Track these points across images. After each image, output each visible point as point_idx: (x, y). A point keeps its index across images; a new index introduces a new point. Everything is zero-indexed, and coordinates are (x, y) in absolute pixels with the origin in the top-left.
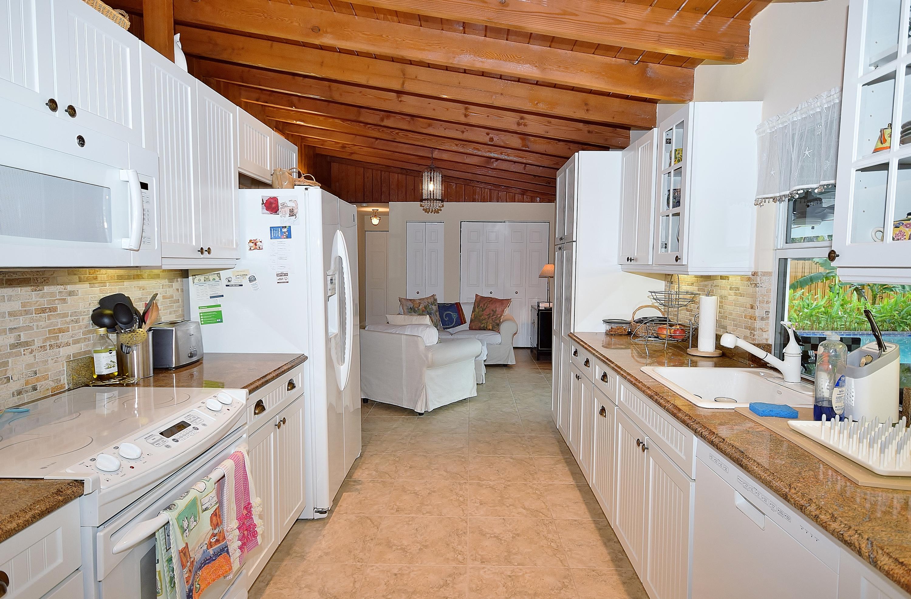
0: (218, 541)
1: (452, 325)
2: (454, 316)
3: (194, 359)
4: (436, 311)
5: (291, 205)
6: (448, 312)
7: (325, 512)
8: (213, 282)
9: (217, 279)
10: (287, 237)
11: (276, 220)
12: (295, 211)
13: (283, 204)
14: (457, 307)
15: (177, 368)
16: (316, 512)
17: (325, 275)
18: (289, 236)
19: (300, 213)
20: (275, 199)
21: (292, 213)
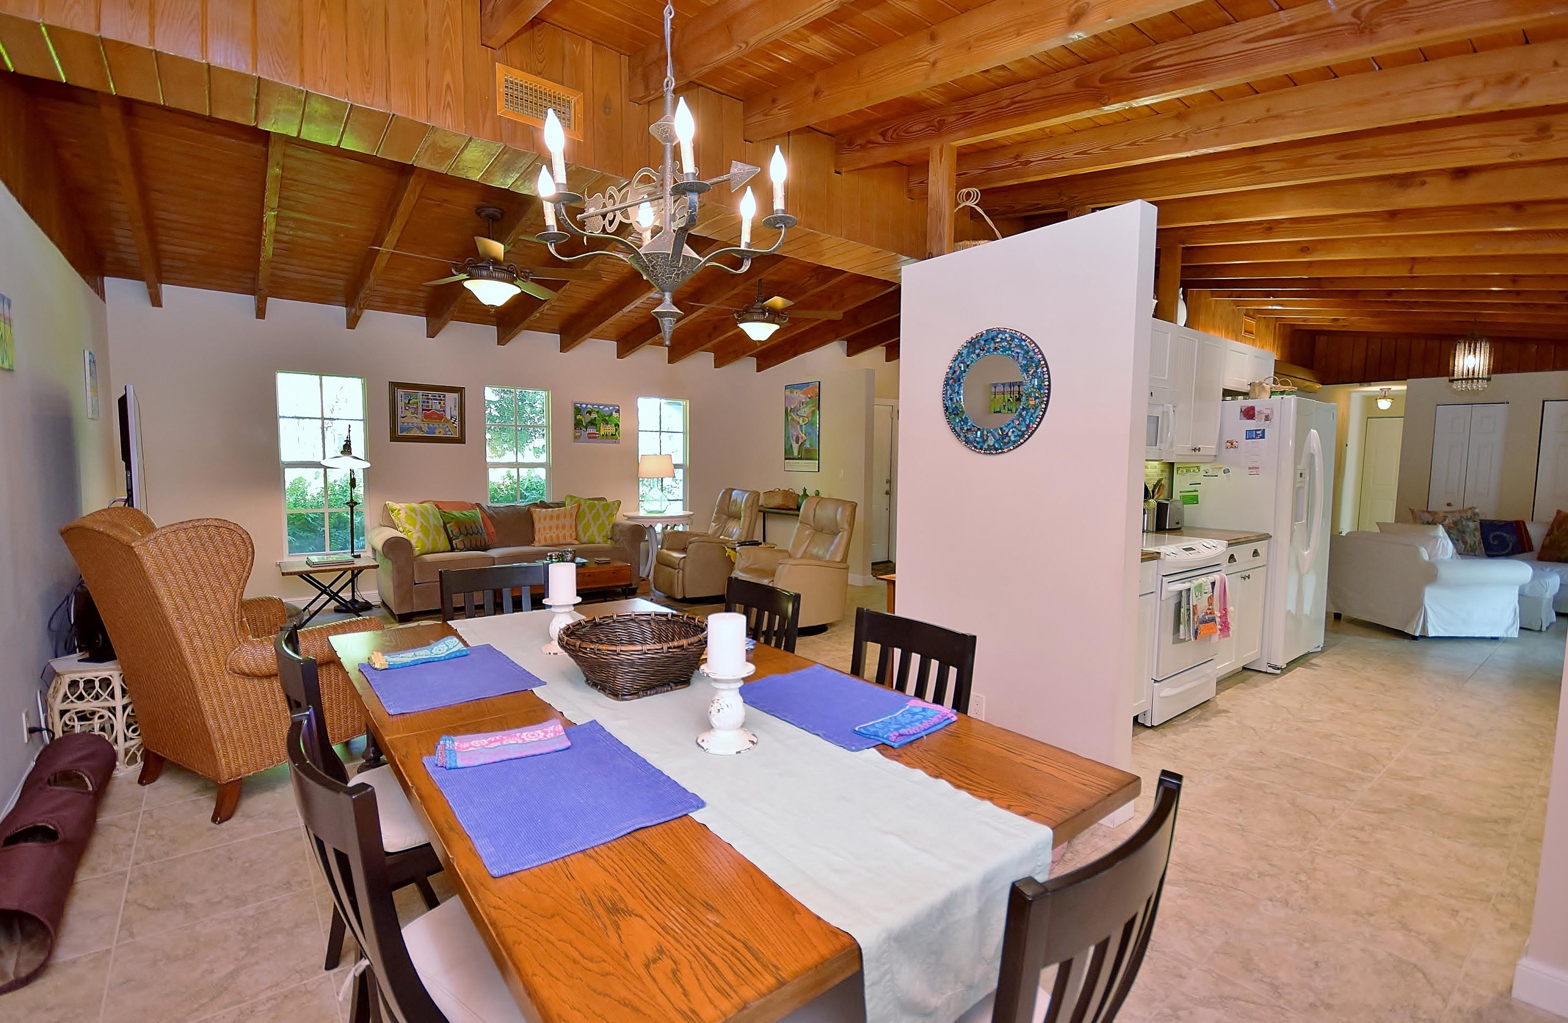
0: (1210, 613)
1: (1504, 552)
2: (1511, 539)
3: (1179, 526)
4: (1476, 529)
5: (1267, 412)
6: (1498, 533)
7: (1278, 669)
8: (1194, 473)
9: (1197, 470)
10: (1261, 438)
11: (1251, 425)
12: (1270, 416)
13: (1260, 412)
14: (1518, 528)
15: (1169, 529)
16: (1269, 666)
17: (1295, 470)
18: (1263, 437)
19: (1275, 417)
20: (1253, 408)
21: (1267, 418)
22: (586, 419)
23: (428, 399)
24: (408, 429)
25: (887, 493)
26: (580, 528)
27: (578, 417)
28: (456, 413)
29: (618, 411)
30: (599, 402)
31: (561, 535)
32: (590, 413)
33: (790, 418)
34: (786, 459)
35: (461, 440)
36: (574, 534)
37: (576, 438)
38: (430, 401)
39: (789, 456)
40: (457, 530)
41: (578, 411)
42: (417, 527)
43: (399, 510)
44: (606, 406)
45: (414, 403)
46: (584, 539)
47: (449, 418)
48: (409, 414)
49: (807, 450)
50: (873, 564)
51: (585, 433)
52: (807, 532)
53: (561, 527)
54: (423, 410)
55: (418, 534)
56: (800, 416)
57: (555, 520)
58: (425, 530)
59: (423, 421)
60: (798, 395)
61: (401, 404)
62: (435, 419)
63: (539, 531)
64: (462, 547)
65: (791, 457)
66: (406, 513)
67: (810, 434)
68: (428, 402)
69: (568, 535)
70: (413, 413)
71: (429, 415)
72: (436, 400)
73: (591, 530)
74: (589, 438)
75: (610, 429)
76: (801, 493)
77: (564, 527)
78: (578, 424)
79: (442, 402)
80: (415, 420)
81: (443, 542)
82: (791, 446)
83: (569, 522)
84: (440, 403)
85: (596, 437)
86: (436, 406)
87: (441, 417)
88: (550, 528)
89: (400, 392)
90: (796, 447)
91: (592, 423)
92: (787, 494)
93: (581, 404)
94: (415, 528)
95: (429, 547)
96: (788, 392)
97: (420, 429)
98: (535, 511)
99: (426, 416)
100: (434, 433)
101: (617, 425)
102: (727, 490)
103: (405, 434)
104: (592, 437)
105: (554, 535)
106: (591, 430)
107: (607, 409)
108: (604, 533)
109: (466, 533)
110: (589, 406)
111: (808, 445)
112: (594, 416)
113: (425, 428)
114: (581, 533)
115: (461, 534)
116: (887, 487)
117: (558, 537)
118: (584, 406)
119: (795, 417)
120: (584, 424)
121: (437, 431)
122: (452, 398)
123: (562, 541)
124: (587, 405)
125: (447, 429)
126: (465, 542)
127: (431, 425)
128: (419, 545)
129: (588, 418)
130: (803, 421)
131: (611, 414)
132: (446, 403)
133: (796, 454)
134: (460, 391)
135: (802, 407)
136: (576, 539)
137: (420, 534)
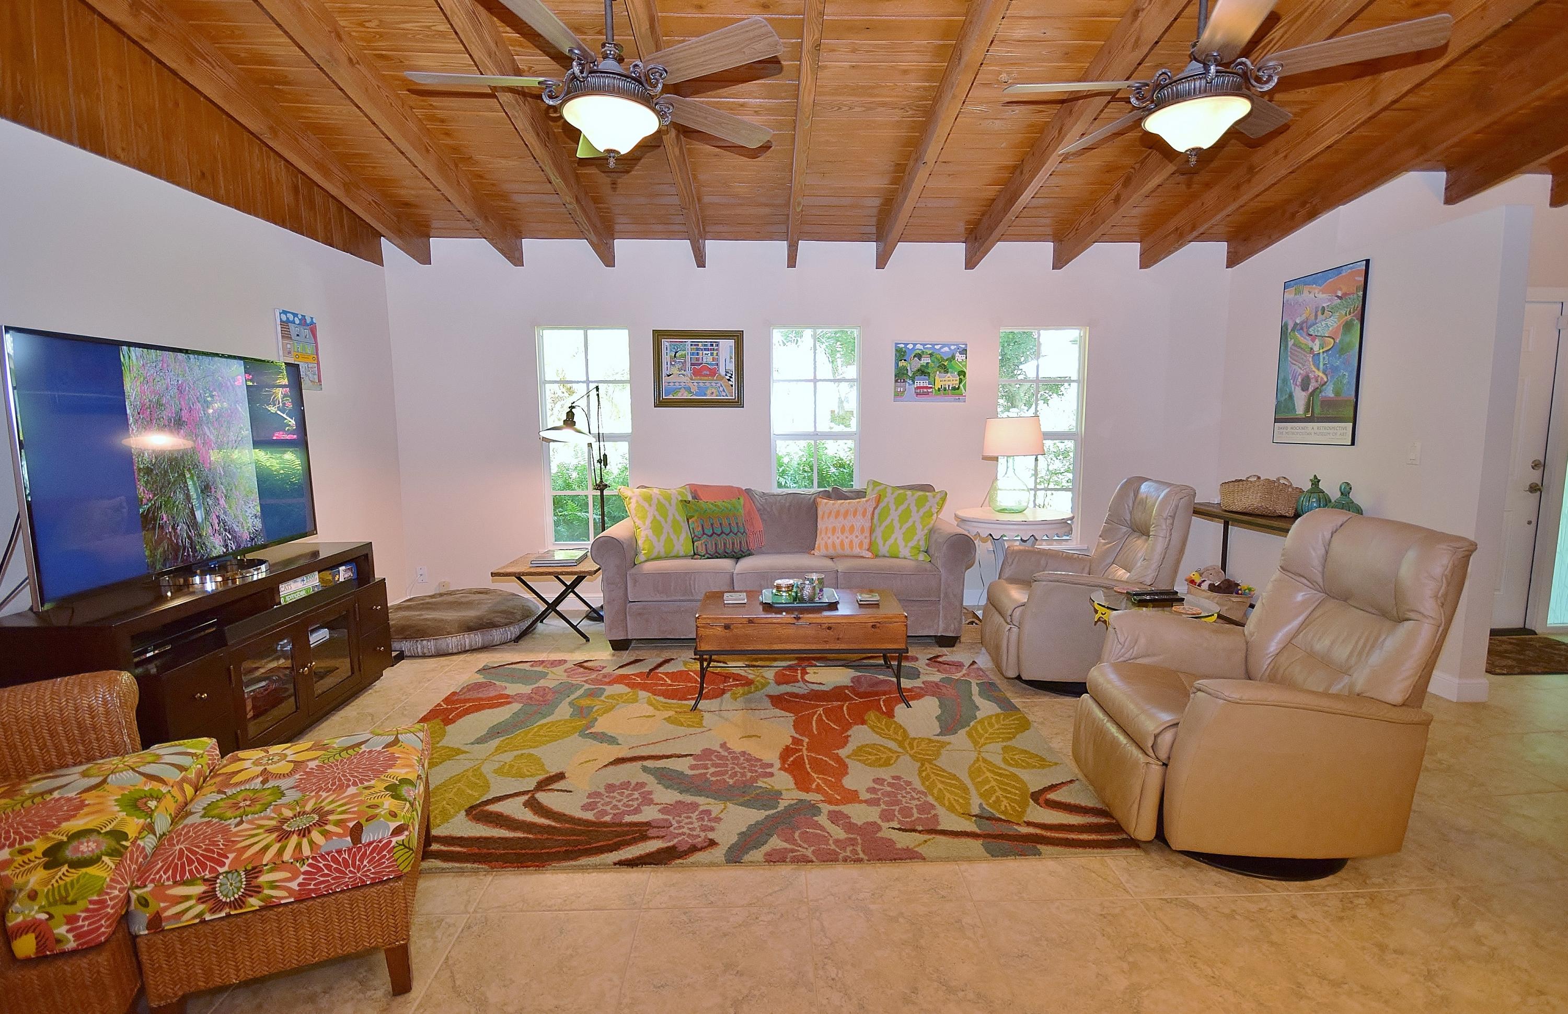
22: (913, 365)
23: (697, 349)
24: (676, 391)
25: (1534, 488)
26: (878, 532)
27: (901, 364)
28: (732, 367)
29: (964, 352)
30: (934, 341)
31: (847, 541)
32: (919, 356)
33: (1290, 343)
34: (1277, 420)
35: (738, 403)
36: (867, 541)
37: (898, 395)
38: (701, 352)
39: (1284, 415)
40: (700, 528)
41: (901, 354)
42: (648, 522)
43: (630, 499)
44: (944, 346)
45: (682, 356)
46: (884, 549)
47: (723, 373)
48: (675, 371)
49: (1327, 403)
50: (1494, 633)
51: (910, 388)
52: (1300, 597)
53: (847, 529)
54: (692, 364)
55: (646, 532)
56: (1313, 338)
57: (841, 518)
58: (657, 528)
59: (691, 379)
60: (1317, 296)
61: (666, 358)
62: (706, 375)
63: (821, 533)
64: (703, 553)
65: (1290, 416)
66: (637, 502)
67: (1335, 369)
68: (698, 354)
69: (856, 541)
70: (680, 370)
71: (701, 371)
72: (708, 350)
73: (894, 536)
74: (917, 394)
75: (951, 380)
76: (1307, 486)
77: (852, 529)
78: (900, 375)
79: (715, 352)
80: (683, 379)
81: (683, 543)
82: (1291, 396)
83: (860, 522)
84: (712, 354)
85: (928, 393)
86: (707, 358)
87: (713, 373)
88: (834, 530)
89: (665, 343)
90: (1300, 399)
91: (923, 372)
92: (1274, 487)
93: (906, 344)
94: (644, 524)
95: (660, 549)
96: (1290, 295)
97: (689, 390)
98: (821, 502)
99: (696, 373)
100: (705, 395)
101: (962, 373)
102: (1130, 482)
103: (671, 397)
104: (922, 393)
105: (837, 542)
106: (921, 383)
107: (946, 349)
108: (913, 543)
109: (710, 532)
110: (918, 346)
111: (1329, 392)
112: (924, 361)
113: (694, 389)
114: (880, 541)
115: (704, 534)
116: (1534, 476)
117: (842, 544)
118: (910, 346)
119: (1304, 340)
120: (910, 374)
121: (709, 392)
122: (727, 346)
123: (848, 551)
124: (915, 345)
125: (721, 389)
126: (709, 546)
127: (701, 384)
128: (646, 547)
129: (916, 364)
130: (1322, 346)
131: (953, 357)
132: (720, 354)
133: (1300, 410)
134: (737, 337)
135: (1320, 316)
136: (868, 550)
137: (649, 532)
